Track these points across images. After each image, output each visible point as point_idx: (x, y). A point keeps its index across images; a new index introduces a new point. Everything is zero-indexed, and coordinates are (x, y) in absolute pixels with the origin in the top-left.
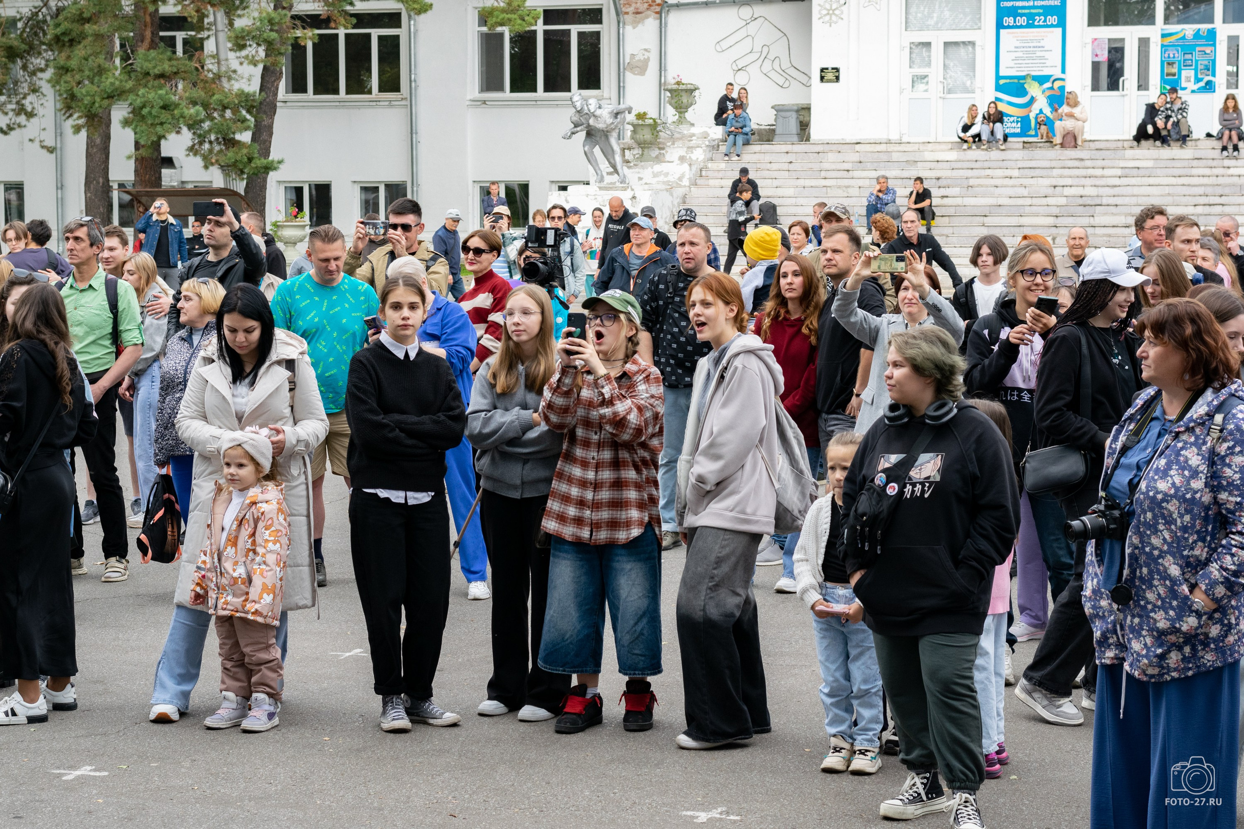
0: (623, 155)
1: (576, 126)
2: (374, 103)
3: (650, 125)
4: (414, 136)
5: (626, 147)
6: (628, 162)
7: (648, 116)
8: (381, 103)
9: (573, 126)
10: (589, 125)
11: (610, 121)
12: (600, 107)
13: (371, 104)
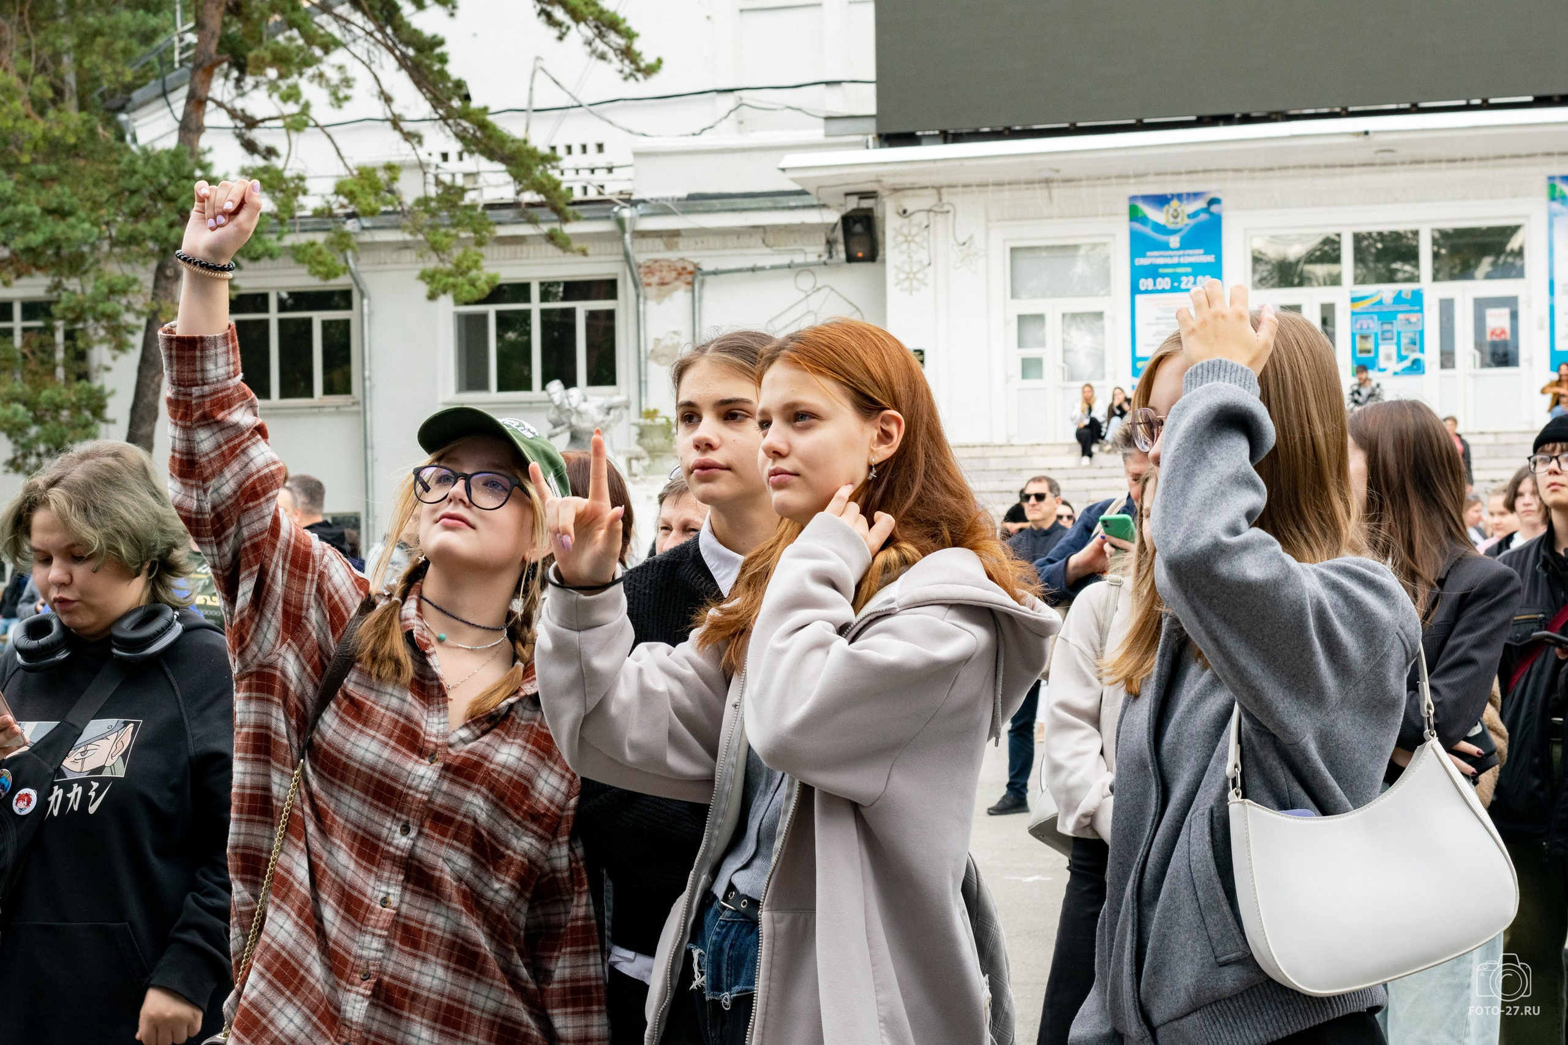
0: (630, 467)
1: (555, 426)
2: (316, 410)
3: (661, 426)
4: (369, 452)
5: (633, 455)
6: (635, 475)
7: (659, 414)
8: (326, 410)
9: (551, 426)
10: (571, 426)
11: (599, 417)
12: (585, 400)
13: (313, 410)
